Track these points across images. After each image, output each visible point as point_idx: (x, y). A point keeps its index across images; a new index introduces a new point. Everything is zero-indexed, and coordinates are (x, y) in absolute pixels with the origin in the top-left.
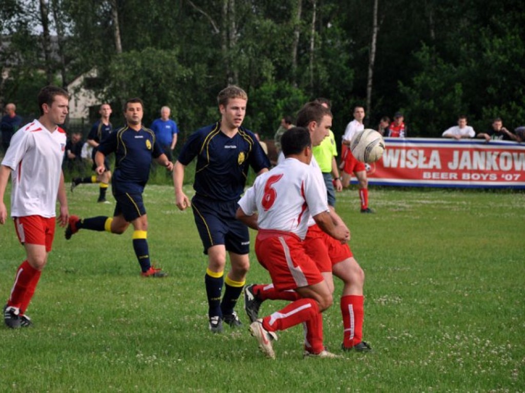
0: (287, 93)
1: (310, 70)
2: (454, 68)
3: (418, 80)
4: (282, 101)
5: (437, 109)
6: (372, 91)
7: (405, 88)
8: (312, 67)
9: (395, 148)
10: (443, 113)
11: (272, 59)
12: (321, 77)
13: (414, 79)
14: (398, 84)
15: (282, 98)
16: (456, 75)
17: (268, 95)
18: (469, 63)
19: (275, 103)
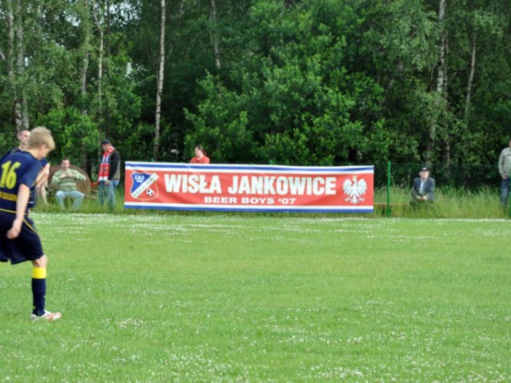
0: (76, 119)
1: (98, 97)
2: (236, 96)
3: (203, 107)
4: (70, 127)
5: (222, 136)
6: (161, 118)
7: (190, 115)
8: (100, 94)
9: (177, 173)
10: (228, 139)
11: (61, 85)
12: (110, 104)
13: (199, 106)
14: (184, 111)
15: (69, 124)
16: (239, 103)
17: (56, 122)
18: (251, 92)
19: (63, 129)
